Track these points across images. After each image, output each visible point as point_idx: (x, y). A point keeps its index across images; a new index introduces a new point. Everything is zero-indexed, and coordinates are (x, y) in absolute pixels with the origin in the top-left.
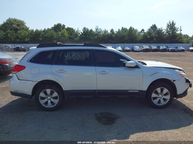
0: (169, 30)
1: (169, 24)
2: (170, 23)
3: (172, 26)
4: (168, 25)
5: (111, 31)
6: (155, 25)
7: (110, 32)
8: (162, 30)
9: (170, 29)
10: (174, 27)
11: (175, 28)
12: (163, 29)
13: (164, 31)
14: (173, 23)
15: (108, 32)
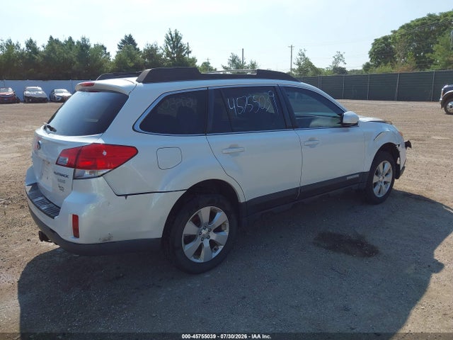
0: (170, 50)
1: (169, 36)
2: (170, 34)
3: (175, 41)
4: (168, 39)
5: (27, 46)
6: (130, 37)
7: (25, 49)
8: (156, 49)
9: (173, 48)
10: (179, 45)
11: (182, 46)
12: (159, 47)
13: (161, 51)
14: (177, 35)
15: (21, 48)
